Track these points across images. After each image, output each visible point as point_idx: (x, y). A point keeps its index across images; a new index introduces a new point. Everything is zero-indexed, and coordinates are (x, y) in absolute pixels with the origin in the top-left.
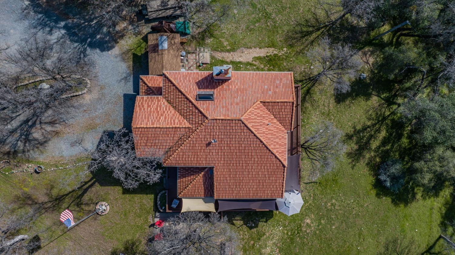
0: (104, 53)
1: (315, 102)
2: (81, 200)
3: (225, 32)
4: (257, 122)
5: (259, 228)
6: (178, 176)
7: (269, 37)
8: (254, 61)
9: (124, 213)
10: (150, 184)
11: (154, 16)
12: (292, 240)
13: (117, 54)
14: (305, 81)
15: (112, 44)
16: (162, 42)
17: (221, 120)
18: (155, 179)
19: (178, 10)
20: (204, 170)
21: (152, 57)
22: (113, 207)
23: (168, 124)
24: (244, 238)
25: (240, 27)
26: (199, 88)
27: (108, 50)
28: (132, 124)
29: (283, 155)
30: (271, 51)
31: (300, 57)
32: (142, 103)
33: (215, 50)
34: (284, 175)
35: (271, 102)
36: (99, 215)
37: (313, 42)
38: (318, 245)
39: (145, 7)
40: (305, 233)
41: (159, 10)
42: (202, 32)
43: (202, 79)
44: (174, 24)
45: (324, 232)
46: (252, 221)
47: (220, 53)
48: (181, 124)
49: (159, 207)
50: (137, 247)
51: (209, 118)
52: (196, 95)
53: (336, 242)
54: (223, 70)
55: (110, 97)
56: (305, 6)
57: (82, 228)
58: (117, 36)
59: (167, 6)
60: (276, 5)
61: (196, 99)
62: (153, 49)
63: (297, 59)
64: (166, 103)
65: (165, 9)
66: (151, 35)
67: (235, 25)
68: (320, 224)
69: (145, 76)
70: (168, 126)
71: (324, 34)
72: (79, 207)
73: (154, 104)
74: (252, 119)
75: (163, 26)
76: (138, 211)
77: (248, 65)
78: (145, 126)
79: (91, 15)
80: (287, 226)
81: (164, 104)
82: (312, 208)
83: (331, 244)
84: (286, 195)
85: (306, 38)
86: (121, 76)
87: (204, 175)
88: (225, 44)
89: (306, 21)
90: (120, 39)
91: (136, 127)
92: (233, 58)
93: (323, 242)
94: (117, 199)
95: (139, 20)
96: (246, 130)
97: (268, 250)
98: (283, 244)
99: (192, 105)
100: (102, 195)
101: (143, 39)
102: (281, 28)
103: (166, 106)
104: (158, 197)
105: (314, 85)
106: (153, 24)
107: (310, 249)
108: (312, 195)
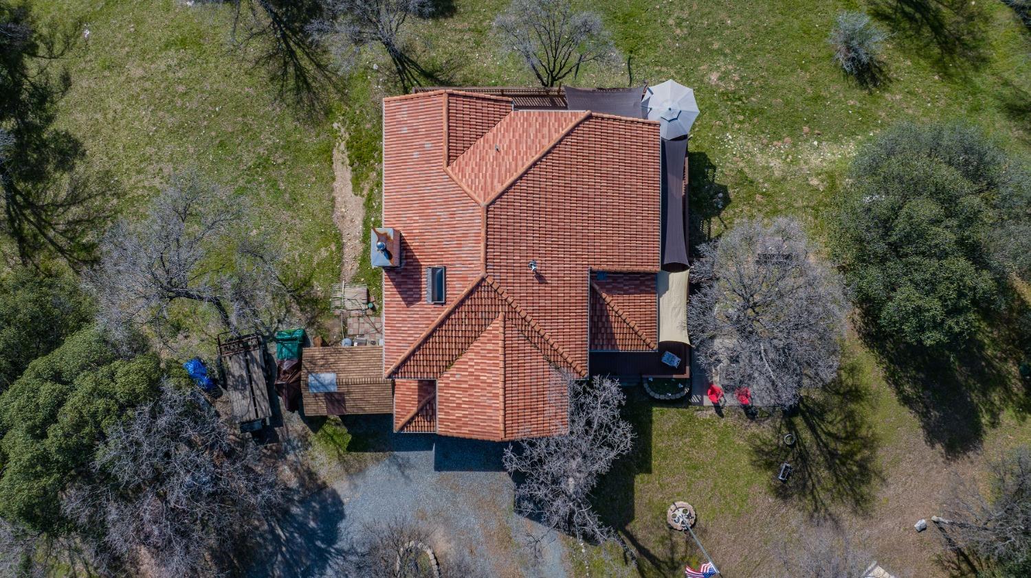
0: (347, 512)
1: (452, 62)
2: (663, 562)
3: (300, 255)
4: (492, 172)
5: (727, 182)
6: (610, 350)
7: (309, 161)
8: (361, 192)
9: (691, 471)
10: (624, 399)
11: (265, 405)
12: (754, 113)
13: (350, 486)
14: (406, 82)
15: (327, 495)
16: (323, 385)
17: (487, 248)
18: (614, 389)
19: (251, 356)
20: (597, 293)
21: (353, 407)
22: (678, 494)
23: (496, 365)
24: (749, 214)
25: (287, 223)
26: (419, 299)
27: (341, 503)
28: (497, 439)
29: (565, 119)
30: (340, 155)
31: (353, 93)
32: (453, 421)
33: (338, 276)
34: (609, 119)
35: (449, 143)
36: (695, 523)
37: (319, 66)
38: (768, 55)
39: (246, 425)
40: (741, 83)
41: (253, 394)
42: (299, 303)
43: (400, 293)
44: (282, 363)
45: (740, 42)
46: (712, 198)
47: (346, 265)
48: (496, 337)
49: (678, 396)
50: (765, 444)
51: (482, 273)
52: (435, 304)
53: (763, 17)
54: (379, 243)
55: (441, 500)
56: (240, 82)
57: (724, 560)
58: (311, 485)
59: (243, 380)
60: (240, 144)
61: (442, 304)
62: (336, 404)
63: (357, 100)
64: (452, 370)
65: (251, 384)
66: (306, 408)
67: (284, 234)
68: (720, 52)
69: (395, 421)
70: (502, 364)
71: (302, 42)
72: (679, 565)
73: (453, 395)
74: (485, 183)
75: (288, 384)
76: (687, 440)
77: (371, 205)
78: (502, 412)
79: (265, 539)
80: (724, 122)
81: (453, 375)
82: (686, 70)
83: (765, 28)
84: (652, 118)
85: (310, 81)
86: (396, 476)
87: (609, 292)
88: (324, 253)
89: (272, 79)
90: (317, 479)
91: (503, 432)
92: (355, 237)
93: (759, 46)
94: (661, 485)
95: (275, 438)
96: (510, 197)
97: (775, 163)
98: (763, 132)
99: (455, 313)
100: (653, 517)
101: (315, 431)
102: (289, 135)
103: (459, 370)
104: (657, 396)
105: (414, 64)
106: (283, 408)
107: (775, 73)
108: (657, 69)
